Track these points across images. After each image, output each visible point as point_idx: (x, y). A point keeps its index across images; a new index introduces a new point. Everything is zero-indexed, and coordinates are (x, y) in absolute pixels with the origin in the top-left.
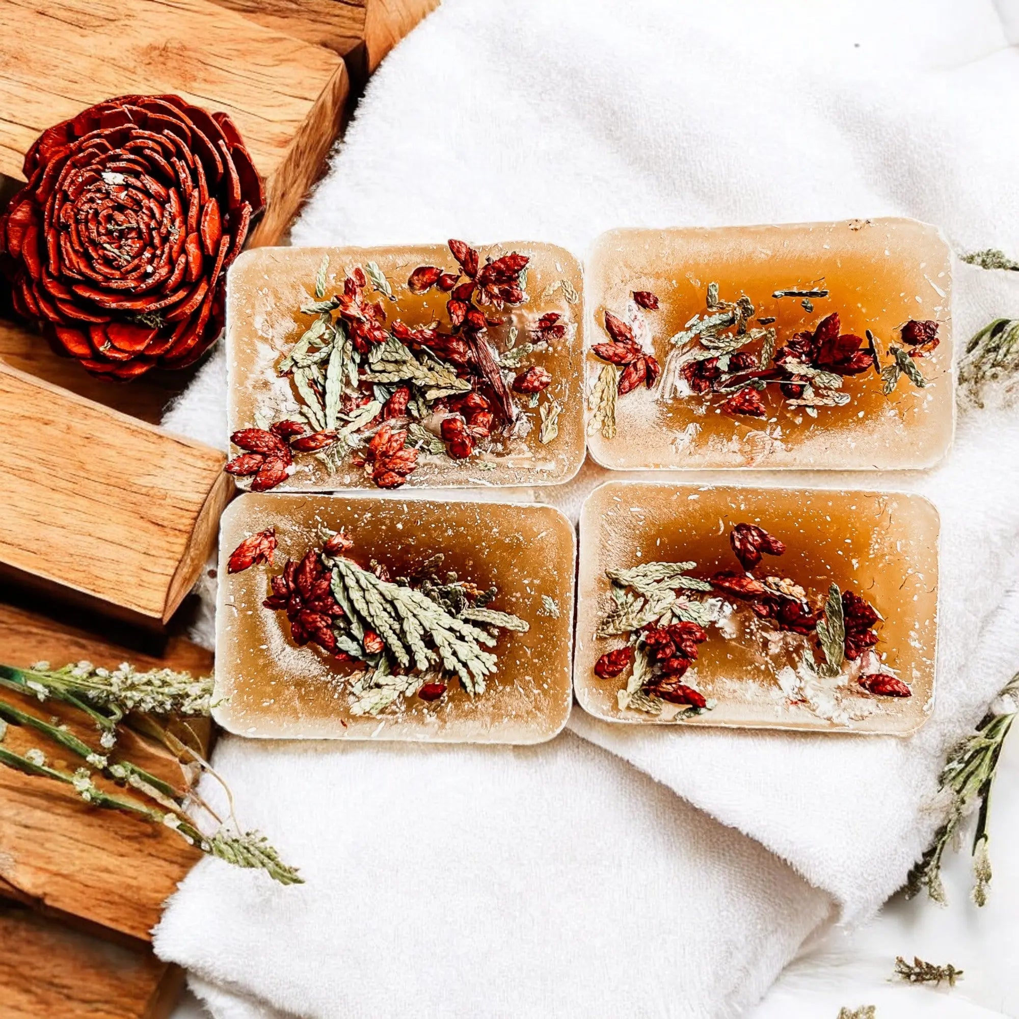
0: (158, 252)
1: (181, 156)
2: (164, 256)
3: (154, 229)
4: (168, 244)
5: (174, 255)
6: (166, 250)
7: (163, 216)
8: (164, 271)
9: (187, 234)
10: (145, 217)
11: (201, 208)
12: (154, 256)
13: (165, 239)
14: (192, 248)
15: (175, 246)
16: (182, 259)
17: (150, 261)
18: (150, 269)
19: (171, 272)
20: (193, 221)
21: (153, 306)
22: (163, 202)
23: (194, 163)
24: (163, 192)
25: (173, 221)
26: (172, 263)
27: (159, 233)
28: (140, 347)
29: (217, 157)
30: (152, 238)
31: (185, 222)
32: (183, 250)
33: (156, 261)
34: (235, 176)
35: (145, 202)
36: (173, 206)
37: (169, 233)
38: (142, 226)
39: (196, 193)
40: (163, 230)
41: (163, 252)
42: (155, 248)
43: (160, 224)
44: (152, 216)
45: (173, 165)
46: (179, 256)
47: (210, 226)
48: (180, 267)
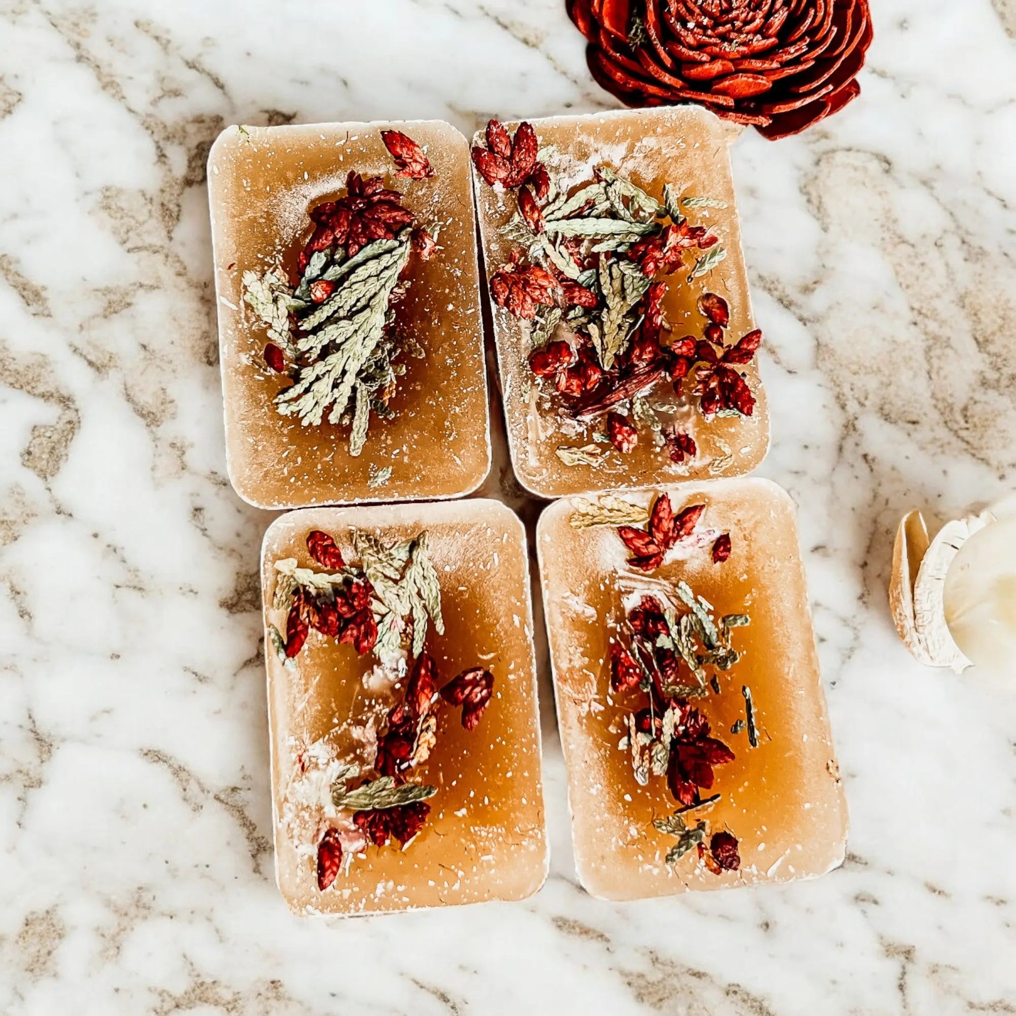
0: (709, 32)
1: (812, 46)
2: (707, 39)
3: (733, 25)
4: (719, 41)
5: (708, 49)
6: (713, 40)
7: (748, 33)
8: (690, 40)
9: (732, 60)
10: (744, 15)
11: (762, 72)
12: (705, 28)
13: (724, 37)
14: (717, 67)
15: (718, 49)
16: (705, 58)
17: (699, 25)
18: (691, 25)
19: (690, 47)
20: (745, 65)
21: (652, 32)
22: (762, 31)
23: (806, 61)
24: (771, 31)
25: (744, 44)
26: (700, 47)
27: (729, 31)
28: (607, 24)
29: (815, 85)
30: (724, 24)
31: (744, 57)
32: (714, 58)
33: (699, 30)
34: (798, 104)
35: (760, 14)
36: (759, 42)
37: (730, 41)
38: (735, 13)
39: (775, 65)
40: (733, 35)
41: (710, 37)
42: (714, 28)
43: (739, 31)
44: (746, 23)
45: (801, 38)
46: (708, 54)
47: (743, 83)
48: (696, 56)
